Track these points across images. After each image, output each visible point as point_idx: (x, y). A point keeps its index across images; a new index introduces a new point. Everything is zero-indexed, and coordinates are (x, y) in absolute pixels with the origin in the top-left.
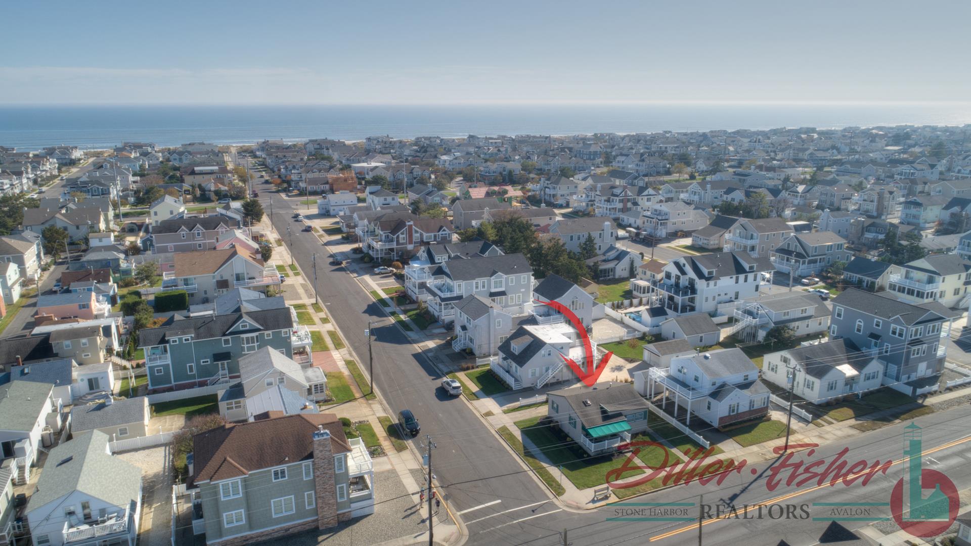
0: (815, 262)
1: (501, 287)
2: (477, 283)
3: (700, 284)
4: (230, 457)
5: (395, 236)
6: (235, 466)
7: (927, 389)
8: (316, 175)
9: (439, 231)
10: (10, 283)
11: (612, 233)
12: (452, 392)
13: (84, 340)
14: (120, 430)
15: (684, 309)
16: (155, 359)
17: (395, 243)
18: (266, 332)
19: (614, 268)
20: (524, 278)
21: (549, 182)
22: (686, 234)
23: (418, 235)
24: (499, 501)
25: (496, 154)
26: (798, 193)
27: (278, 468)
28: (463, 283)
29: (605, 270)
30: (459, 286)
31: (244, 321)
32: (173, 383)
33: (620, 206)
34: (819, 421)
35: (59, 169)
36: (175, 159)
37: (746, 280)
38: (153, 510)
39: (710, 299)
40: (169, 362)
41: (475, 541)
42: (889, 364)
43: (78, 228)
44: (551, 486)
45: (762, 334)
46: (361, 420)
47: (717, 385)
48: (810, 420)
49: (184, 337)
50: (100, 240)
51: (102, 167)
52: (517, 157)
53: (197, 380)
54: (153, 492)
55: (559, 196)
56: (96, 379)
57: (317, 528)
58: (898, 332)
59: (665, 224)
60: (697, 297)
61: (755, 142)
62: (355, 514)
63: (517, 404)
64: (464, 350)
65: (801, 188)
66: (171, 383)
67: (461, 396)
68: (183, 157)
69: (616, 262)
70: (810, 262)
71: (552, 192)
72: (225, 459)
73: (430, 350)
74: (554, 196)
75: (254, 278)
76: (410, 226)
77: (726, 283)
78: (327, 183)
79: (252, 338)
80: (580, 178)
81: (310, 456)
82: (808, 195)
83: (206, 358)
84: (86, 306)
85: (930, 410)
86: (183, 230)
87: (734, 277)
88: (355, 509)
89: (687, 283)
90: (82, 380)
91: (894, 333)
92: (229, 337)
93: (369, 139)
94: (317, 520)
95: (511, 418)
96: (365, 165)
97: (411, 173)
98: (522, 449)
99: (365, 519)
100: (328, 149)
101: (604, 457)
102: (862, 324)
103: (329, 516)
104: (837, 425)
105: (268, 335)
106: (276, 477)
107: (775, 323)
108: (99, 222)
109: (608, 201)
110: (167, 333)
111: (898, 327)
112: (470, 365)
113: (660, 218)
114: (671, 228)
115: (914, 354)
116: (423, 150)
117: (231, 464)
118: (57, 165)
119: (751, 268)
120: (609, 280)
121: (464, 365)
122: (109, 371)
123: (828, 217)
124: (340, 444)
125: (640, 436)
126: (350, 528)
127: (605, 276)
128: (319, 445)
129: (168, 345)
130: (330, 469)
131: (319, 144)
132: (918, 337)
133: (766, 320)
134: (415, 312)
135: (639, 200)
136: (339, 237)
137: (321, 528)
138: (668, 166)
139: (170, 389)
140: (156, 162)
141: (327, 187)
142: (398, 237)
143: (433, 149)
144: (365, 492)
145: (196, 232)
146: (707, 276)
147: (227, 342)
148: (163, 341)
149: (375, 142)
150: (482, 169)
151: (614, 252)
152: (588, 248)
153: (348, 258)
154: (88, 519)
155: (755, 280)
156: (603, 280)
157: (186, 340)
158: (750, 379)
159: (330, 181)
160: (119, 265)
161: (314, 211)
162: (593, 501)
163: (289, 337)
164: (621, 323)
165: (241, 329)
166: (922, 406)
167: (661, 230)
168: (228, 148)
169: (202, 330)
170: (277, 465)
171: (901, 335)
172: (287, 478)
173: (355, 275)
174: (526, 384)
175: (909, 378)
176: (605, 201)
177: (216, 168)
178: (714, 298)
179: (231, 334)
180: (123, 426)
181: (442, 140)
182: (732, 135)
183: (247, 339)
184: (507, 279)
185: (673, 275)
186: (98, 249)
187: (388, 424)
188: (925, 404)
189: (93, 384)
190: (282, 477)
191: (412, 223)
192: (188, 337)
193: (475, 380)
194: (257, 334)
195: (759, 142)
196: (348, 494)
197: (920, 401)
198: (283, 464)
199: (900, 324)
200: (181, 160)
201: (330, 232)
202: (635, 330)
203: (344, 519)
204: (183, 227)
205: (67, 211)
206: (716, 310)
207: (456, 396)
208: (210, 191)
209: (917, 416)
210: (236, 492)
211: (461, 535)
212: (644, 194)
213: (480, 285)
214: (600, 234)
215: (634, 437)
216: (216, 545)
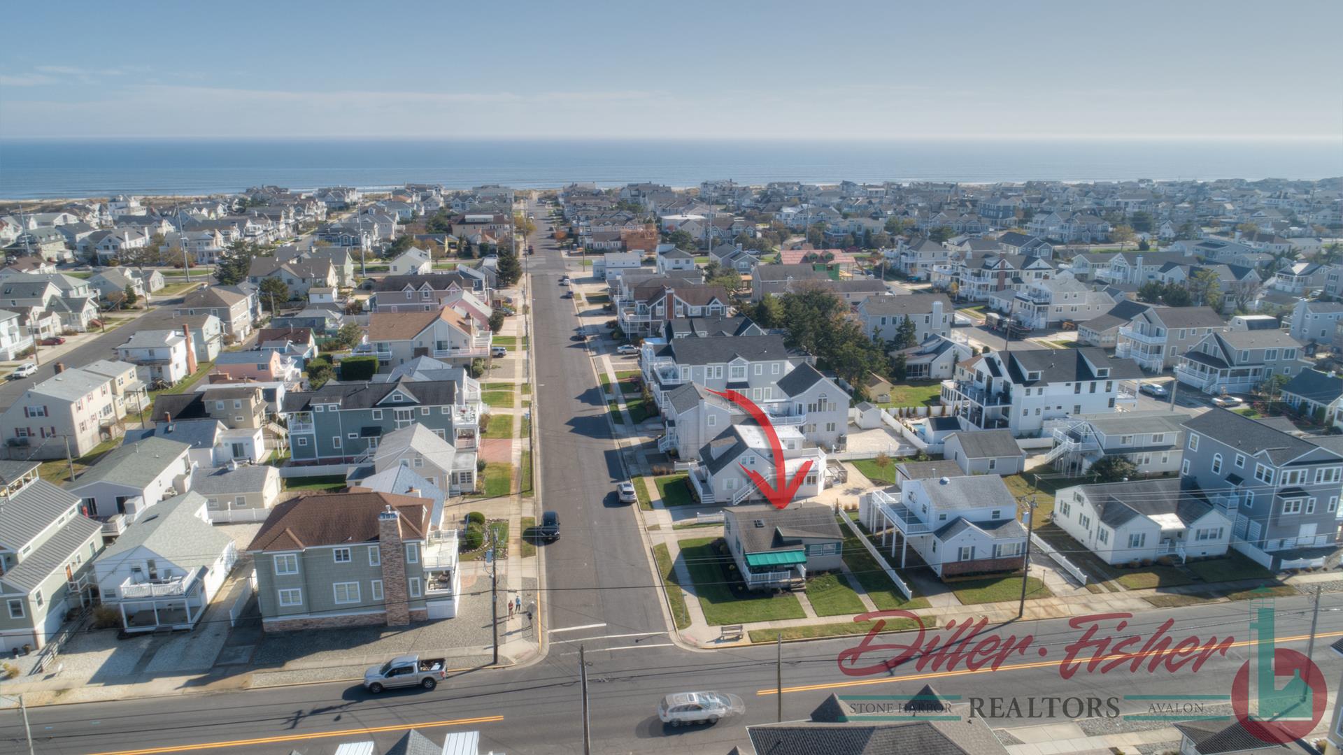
0: (1244, 373)
1: (743, 376)
2: (710, 370)
3: (1017, 391)
4: (291, 529)
5: (650, 307)
6: (292, 539)
7: (1300, 562)
8: (609, 228)
9: (708, 304)
10: (206, 338)
11: (946, 317)
12: (623, 498)
13: (238, 401)
14: (238, 499)
15: (989, 424)
16: (299, 428)
17: (650, 315)
18: (423, 408)
19: (930, 364)
20: (776, 366)
21: (907, 247)
22: (1073, 326)
23: (681, 307)
24: (605, 625)
25: (866, 207)
26: (1294, 274)
27: (341, 547)
28: (690, 368)
29: (915, 367)
30: (686, 371)
31: (397, 392)
32: (317, 457)
33: (994, 282)
34: (1100, 586)
35: (328, 214)
36: (457, 205)
37: (1093, 390)
38: (235, 583)
39: (1032, 412)
40: (312, 431)
41: (549, 662)
42: (1252, 521)
43: (304, 280)
44: (677, 616)
45: (1087, 464)
46: (500, 518)
47: (949, 519)
48: (1084, 583)
49: (331, 405)
50: (321, 297)
51: (367, 212)
52: (889, 213)
53: (343, 456)
54: (244, 566)
55: (919, 266)
56: (241, 445)
57: (385, 624)
58: (1264, 474)
59: (1044, 310)
60: (1012, 407)
61: (1279, 197)
62: (431, 616)
63: (694, 520)
64: (668, 452)
65: (1298, 268)
66: (314, 456)
67: (634, 505)
68: (467, 203)
69: (934, 356)
70: (1234, 374)
71: (910, 261)
72: (284, 531)
73: (630, 448)
74: (913, 265)
75: (458, 348)
76: (670, 296)
77: (1059, 391)
78: (619, 239)
79: (406, 412)
80: (956, 243)
81: (376, 538)
82: (1310, 278)
83: (353, 431)
84: (265, 367)
85: (1291, 591)
86: (409, 289)
87: (1073, 384)
88: (433, 608)
89: (1001, 389)
90: (226, 444)
91: (1260, 475)
92: (380, 410)
93: (705, 184)
94: (384, 615)
95: (678, 536)
96: (678, 217)
97: (730, 229)
98: (668, 572)
99: (442, 622)
100: (644, 196)
101: (765, 593)
102: (1220, 460)
103: (399, 612)
104: (1123, 593)
105: (426, 411)
106: (339, 557)
107: (1106, 451)
108: (326, 275)
109: (978, 275)
110: (313, 399)
111: (1266, 468)
112: (664, 469)
113: (1036, 300)
114: (1053, 316)
115: (1287, 510)
116: (765, 200)
117: (289, 536)
118: (325, 210)
119: (1102, 373)
120: (921, 380)
121: (656, 468)
122: (255, 437)
123: (1305, 311)
124: (413, 530)
125: (827, 574)
126: (421, 628)
127: (916, 375)
128: (385, 527)
129: (311, 412)
130: (399, 557)
131: (637, 190)
132: (1298, 484)
133: (1095, 445)
134: (637, 402)
135: (1023, 274)
136: (600, 307)
137: (389, 625)
138: (1110, 229)
139: (314, 463)
140: (435, 208)
141: (619, 244)
142: (654, 308)
143: (779, 199)
144: (445, 591)
145: (424, 291)
146: (1027, 379)
147: (377, 414)
148: (307, 407)
149: (712, 188)
150: (830, 226)
151: (934, 342)
152: (905, 335)
153: (598, 333)
154: (153, 578)
155: (1108, 391)
156: (909, 380)
157: (332, 408)
158: (1002, 517)
159: (623, 237)
160: (324, 325)
161: (589, 273)
162: (718, 641)
163: (450, 416)
164: (899, 436)
165: (394, 401)
166: (1280, 584)
167: (1038, 317)
168: (529, 193)
169: (351, 398)
170: (338, 543)
171: (1268, 479)
172: (350, 561)
173: (594, 353)
174: (719, 497)
175: (1281, 544)
176: (973, 274)
177: (491, 216)
178: (1038, 411)
179: (382, 405)
180: (241, 494)
181: (801, 187)
182: (1252, 186)
183: (401, 413)
184: (750, 368)
185: (985, 376)
186: (314, 306)
187: (529, 525)
188: (1285, 582)
189: (238, 451)
190: (345, 559)
191: (672, 291)
192: (334, 405)
193: (662, 488)
194: (412, 408)
195: (1285, 197)
196: (423, 590)
197: (1280, 578)
198: (345, 543)
199: (1267, 463)
200: (463, 206)
201: (592, 299)
202: (912, 446)
203: (418, 619)
204: (409, 285)
205: (299, 261)
206: (1041, 429)
207: (628, 503)
208: (476, 244)
209: (1260, 597)
210: (292, 568)
211: (538, 653)
212: (1031, 266)
213: (714, 371)
214: (927, 317)
215: (808, 574)
216: (272, 626)
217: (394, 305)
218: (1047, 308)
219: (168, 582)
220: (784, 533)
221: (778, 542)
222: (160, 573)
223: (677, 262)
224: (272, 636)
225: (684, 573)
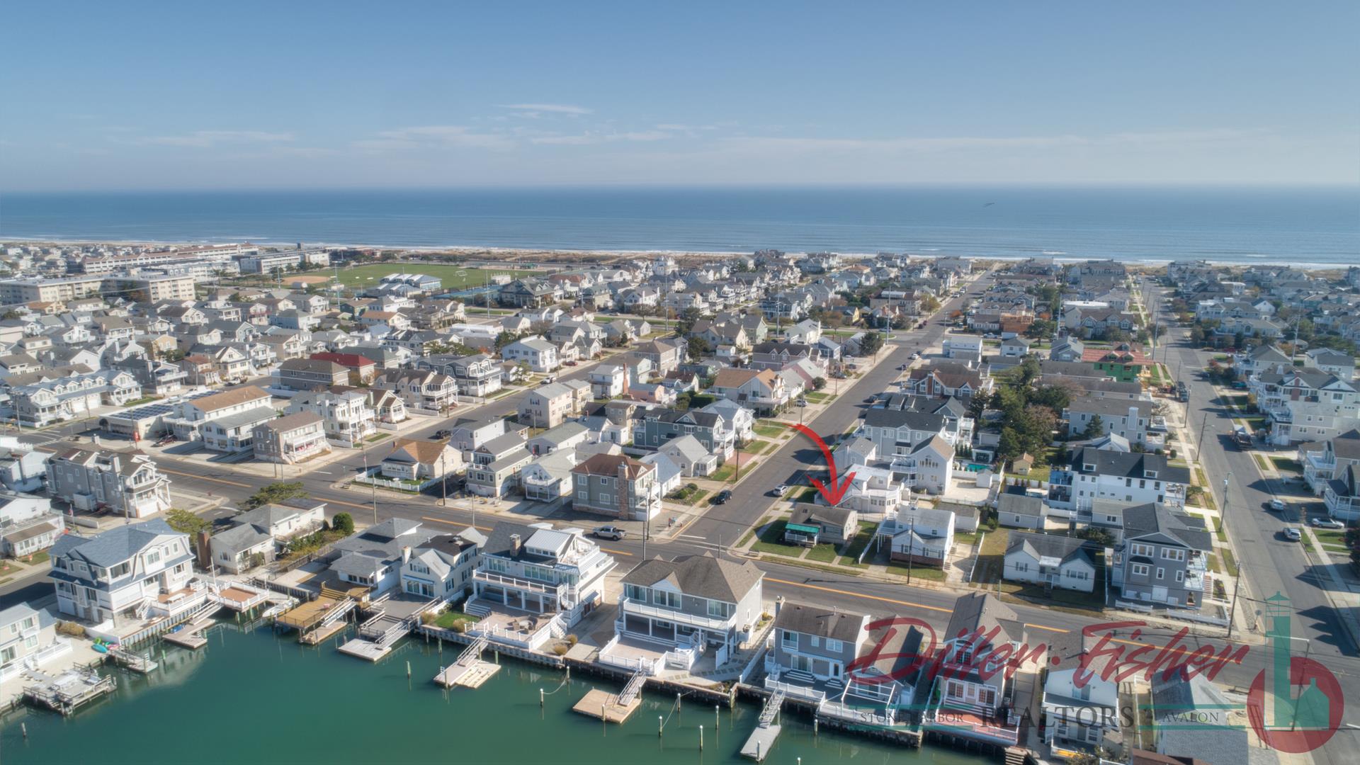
1: (907, 439)
2: (885, 431)
3: (1076, 476)
4: (588, 466)
5: (916, 385)
6: (586, 470)
7: (1131, 605)
10: (639, 372)
11: (1141, 421)
12: (779, 493)
13: (621, 410)
18: (698, 427)
20: (931, 435)
23: (939, 387)
24: (705, 538)
27: (604, 477)
31: (686, 416)
32: (646, 445)
33: (1286, 398)
34: (979, 584)
39: (1086, 494)
40: (645, 431)
41: (668, 544)
44: (741, 543)
46: (707, 489)
47: (904, 528)
48: (971, 581)
50: (724, 351)
59: (1287, 429)
60: (1072, 488)
62: (638, 518)
63: (798, 509)
66: (644, 444)
67: (780, 498)
72: (585, 466)
73: (814, 471)
75: (765, 397)
76: (930, 378)
77: (1112, 482)
78: (997, 322)
79: (690, 428)
81: (617, 476)
83: (663, 434)
84: (652, 394)
85: (1098, 615)
86: (773, 352)
87: (1125, 479)
88: (637, 514)
90: (608, 430)
94: (616, 511)
95: (782, 514)
97: (1105, 320)
98: (759, 527)
99: (643, 520)
101: (792, 544)
103: (624, 513)
104: (988, 590)
106: (603, 482)
107: (1092, 523)
108: (736, 336)
110: (647, 414)
112: (816, 484)
113: (1280, 418)
115: (1137, 571)
116: (1201, 288)
117: (585, 468)
119: (1151, 474)
121: (813, 483)
122: (622, 430)
128: (620, 471)
129: (644, 421)
130: (626, 487)
131: (1089, 268)
132: (1146, 555)
137: (618, 516)
139: (644, 448)
141: (996, 326)
142: (918, 386)
144: (642, 506)
146: (1084, 469)
147: (676, 427)
148: (643, 418)
152: (1093, 430)
154: (541, 478)
155: (1157, 488)
157: (655, 420)
158: (938, 534)
159: (1001, 320)
160: (707, 372)
161: (941, 351)
162: (748, 554)
165: (685, 421)
166: (1100, 612)
167: (1280, 434)
169: (665, 416)
170: (603, 475)
172: (607, 484)
177: (905, 293)
178: (1092, 494)
179: (678, 423)
183: (687, 428)
184: (912, 433)
188: (1105, 612)
189: (614, 436)
190: (605, 483)
191: (933, 375)
193: (804, 493)
194: (693, 426)
196: (634, 504)
203: (632, 518)
204: (774, 350)
205: (727, 324)
207: (778, 496)
210: (585, 482)
211: (667, 540)
212: (1329, 387)
215: (821, 542)
217: (764, 363)
218: (1289, 427)
219: (545, 481)
221: (808, 521)
222: (543, 477)
223: (1011, 349)
224: (575, 511)
225: (765, 529)
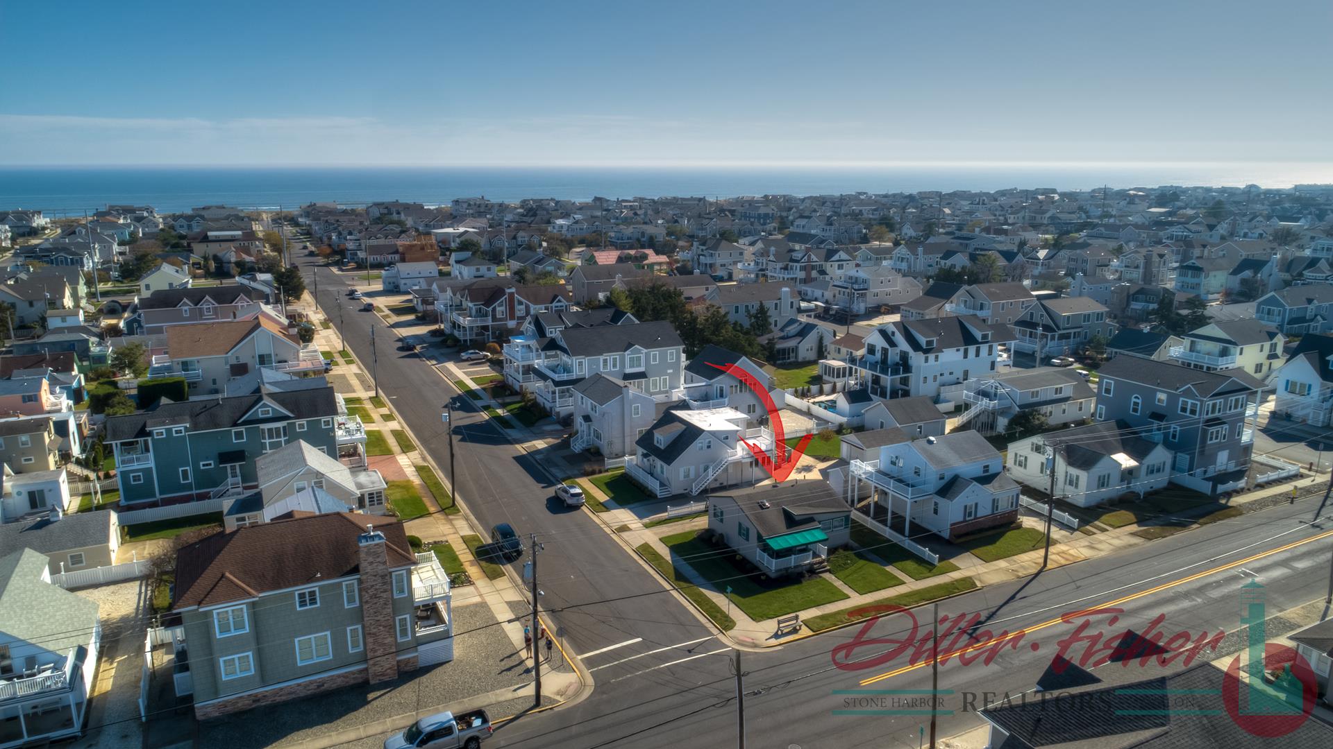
0: (1067, 337)
1: (640, 366)
2: (605, 361)
3: (916, 359)
4: (231, 573)
5: (490, 309)
6: (237, 586)
7: (1231, 485)
8: (382, 242)
9: (552, 303)
11: (792, 303)
12: (570, 501)
13: (24, 438)
14: (71, 557)
15: (894, 394)
16: (131, 461)
17: (490, 318)
18: (298, 422)
19: (797, 347)
20: (672, 354)
21: (704, 248)
22: (893, 310)
23: (523, 307)
24: (640, 639)
25: (632, 218)
26: (1039, 259)
27: (306, 588)
28: (586, 361)
29: (784, 350)
30: (580, 363)
31: (265, 405)
32: (158, 496)
33: (802, 275)
34: (1088, 527)
35: (13, 240)
36: (181, 226)
37: (977, 355)
38: (115, 665)
39: (930, 380)
40: (151, 464)
41: (603, 693)
42: (1179, 454)
43: (31, 304)
44: (714, 618)
45: (1002, 422)
46: (437, 540)
47: (947, 478)
48: (1076, 527)
49: (175, 428)
50: (64, 320)
51: (74, 233)
52: (659, 222)
53: (194, 492)
54: (117, 641)
55: (718, 265)
56: (41, 492)
57: (366, 682)
58: (1189, 407)
59: (863, 295)
60: (912, 377)
61: (978, 204)
62: (424, 662)
63: (664, 515)
64: (588, 450)
65: (1042, 254)
66: (154, 495)
67: (584, 508)
68: (194, 223)
69: (799, 339)
70: (1062, 337)
71: (709, 261)
72: (223, 576)
73: (539, 452)
74: (711, 265)
75: (286, 362)
76: (512, 295)
77: (951, 357)
78: (397, 252)
79: (278, 429)
80: (747, 243)
81: (355, 570)
82: (1052, 262)
83: (207, 459)
84: (35, 398)
85: (1237, 511)
86: (185, 304)
87: (962, 349)
88: (425, 654)
89: (897, 359)
90: (19, 494)
91: (1184, 410)
92: (242, 429)
93: (457, 202)
94: (366, 669)
95: (655, 534)
96: (450, 230)
97: (515, 239)
98: (672, 571)
99: (440, 668)
100: (398, 213)
101: (791, 578)
102: (1139, 401)
103: (385, 665)
104: (1113, 532)
105: (301, 426)
106: (303, 603)
107: (1020, 407)
108: (63, 296)
109: (786, 268)
110: (149, 422)
111: (1190, 401)
112: (596, 468)
113: (856, 287)
114: (871, 301)
115: (1211, 439)
116: (530, 214)
117: (232, 582)
118: (9, 234)
119: (985, 337)
120: (790, 363)
121: (588, 468)
122: (61, 480)
123: (1082, 284)
124: (401, 554)
125: (841, 551)
126: (417, 680)
127: (784, 358)
128: (368, 553)
129: (149, 439)
130: (385, 591)
131: (387, 208)
132: (1216, 414)
133: (1007, 402)
134: (517, 405)
135: (827, 266)
136: (411, 317)
137: (372, 682)
138: (864, 231)
139: (154, 505)
140: (155, 230)
141: (397, 257)
142: (494, 310)
143: (545, 213)
144: (440, 629)
145: (205, 307)
146: (925, 347)
147: (239, 435)
148: (143, 432)
149: (465, 205)
150: (613, 234)
151: (796, 325)
152: (761, 320)
153: (425, 342)
154: (8, 672)
155: (990, 354)
156: (781, 364)
157: (177, 432)
158: (992, 471)
159: (401, 249)
160: (88, 349)
161: (378, 286)
162: (776, 636)
163: (333, 430)
164: (808, 414)
165: (261, 416)
166: (1226, 507)
167: (858, 303)
168: (259, 214)
169: (202, 418)
170: (303, 583)
171: (1193, 412)
172: (318, 605)
173: (434, 362)
174: (676, 489)
175: (1205, 472)
176: (781, 269)
177: (240, 233)
178: (935, 378)
179: (245, 423)
180: (76, 551)
181: (557, 203)
182: (947, 197)
183: (270, 430)
184: (647, 355)
185: (878, 348)
186: (59, 330)
187: (477, 544)
188: (1230, 504)
189: (36, 499)
190: (311, 604)
191: (513, 290)
192: (181, 427)
193: (604, 488)
194: (284, 423)
195: (983, 204)
196: (414, 632)
197: (1223, 502)
198: (312, 582)
199: (1193, 396)
200: (190, 227)
201: (397, 311)
202: (827, 422)
203: (407, 669)
204: (185, 300)
205: (16, 282)
206: (939, 395)
207: (576, 507)
208: (230, 262)
209: (1220, 520)
210: (239, 626)
211: (583, 685)
212: (833, 259)
213: (610, 363)
214: (776, 304)
215: (831, 551)
216: (209, 710)
217: (166, 325)
218: (865, 294)
219: (34, 675)
220: (796, 512)
221: (792, 522)
222: (17, 663)
223: (478, 270)
224: (211, 724)
225: (688, 570)
